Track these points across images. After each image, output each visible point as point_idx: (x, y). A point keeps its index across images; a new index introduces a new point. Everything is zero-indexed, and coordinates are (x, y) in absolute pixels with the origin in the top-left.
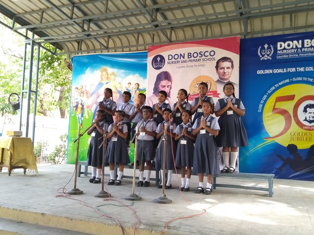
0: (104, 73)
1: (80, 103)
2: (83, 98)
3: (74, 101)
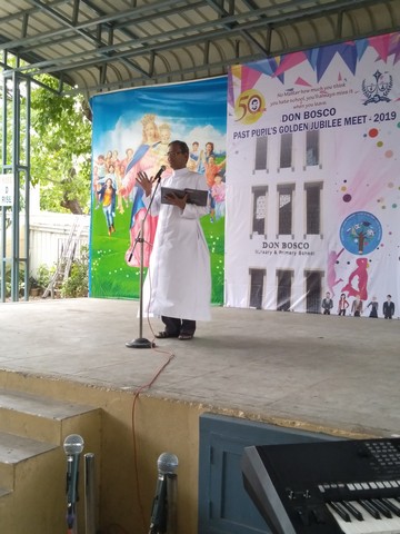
1: (108, 185)
2: (113, 177)
3: (97, 182)
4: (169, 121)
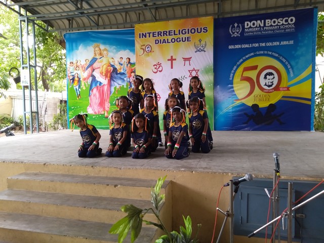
0: (97, 49)
1: (76, 76)
2: (79, 72)
3: (70, 75)
4: (107, 47)
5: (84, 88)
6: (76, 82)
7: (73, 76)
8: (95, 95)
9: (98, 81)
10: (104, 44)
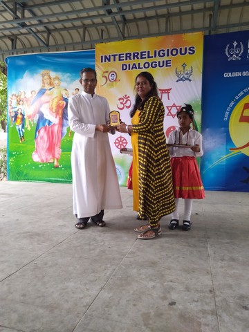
0: (46, 77)
1: (19, 112)
2: (22, 107)
3: (12, 110)
4: (59, 75)
5: (29, 129)
6: (19, 120)
7: (15, 112)
8: (42, 138)
9: (46, 120)
10: (55, 70)
